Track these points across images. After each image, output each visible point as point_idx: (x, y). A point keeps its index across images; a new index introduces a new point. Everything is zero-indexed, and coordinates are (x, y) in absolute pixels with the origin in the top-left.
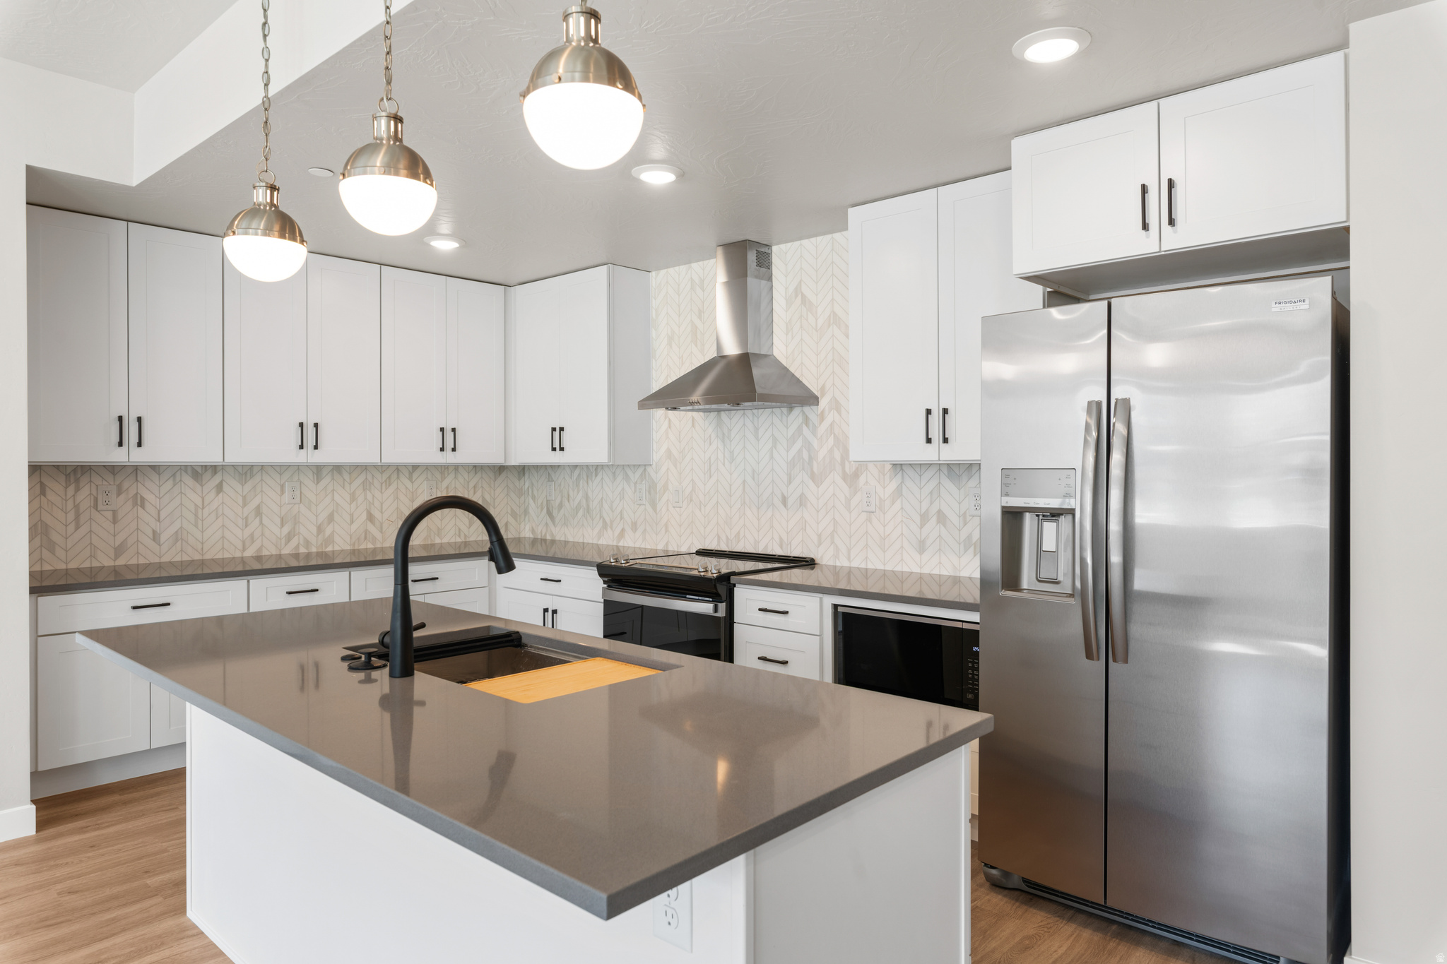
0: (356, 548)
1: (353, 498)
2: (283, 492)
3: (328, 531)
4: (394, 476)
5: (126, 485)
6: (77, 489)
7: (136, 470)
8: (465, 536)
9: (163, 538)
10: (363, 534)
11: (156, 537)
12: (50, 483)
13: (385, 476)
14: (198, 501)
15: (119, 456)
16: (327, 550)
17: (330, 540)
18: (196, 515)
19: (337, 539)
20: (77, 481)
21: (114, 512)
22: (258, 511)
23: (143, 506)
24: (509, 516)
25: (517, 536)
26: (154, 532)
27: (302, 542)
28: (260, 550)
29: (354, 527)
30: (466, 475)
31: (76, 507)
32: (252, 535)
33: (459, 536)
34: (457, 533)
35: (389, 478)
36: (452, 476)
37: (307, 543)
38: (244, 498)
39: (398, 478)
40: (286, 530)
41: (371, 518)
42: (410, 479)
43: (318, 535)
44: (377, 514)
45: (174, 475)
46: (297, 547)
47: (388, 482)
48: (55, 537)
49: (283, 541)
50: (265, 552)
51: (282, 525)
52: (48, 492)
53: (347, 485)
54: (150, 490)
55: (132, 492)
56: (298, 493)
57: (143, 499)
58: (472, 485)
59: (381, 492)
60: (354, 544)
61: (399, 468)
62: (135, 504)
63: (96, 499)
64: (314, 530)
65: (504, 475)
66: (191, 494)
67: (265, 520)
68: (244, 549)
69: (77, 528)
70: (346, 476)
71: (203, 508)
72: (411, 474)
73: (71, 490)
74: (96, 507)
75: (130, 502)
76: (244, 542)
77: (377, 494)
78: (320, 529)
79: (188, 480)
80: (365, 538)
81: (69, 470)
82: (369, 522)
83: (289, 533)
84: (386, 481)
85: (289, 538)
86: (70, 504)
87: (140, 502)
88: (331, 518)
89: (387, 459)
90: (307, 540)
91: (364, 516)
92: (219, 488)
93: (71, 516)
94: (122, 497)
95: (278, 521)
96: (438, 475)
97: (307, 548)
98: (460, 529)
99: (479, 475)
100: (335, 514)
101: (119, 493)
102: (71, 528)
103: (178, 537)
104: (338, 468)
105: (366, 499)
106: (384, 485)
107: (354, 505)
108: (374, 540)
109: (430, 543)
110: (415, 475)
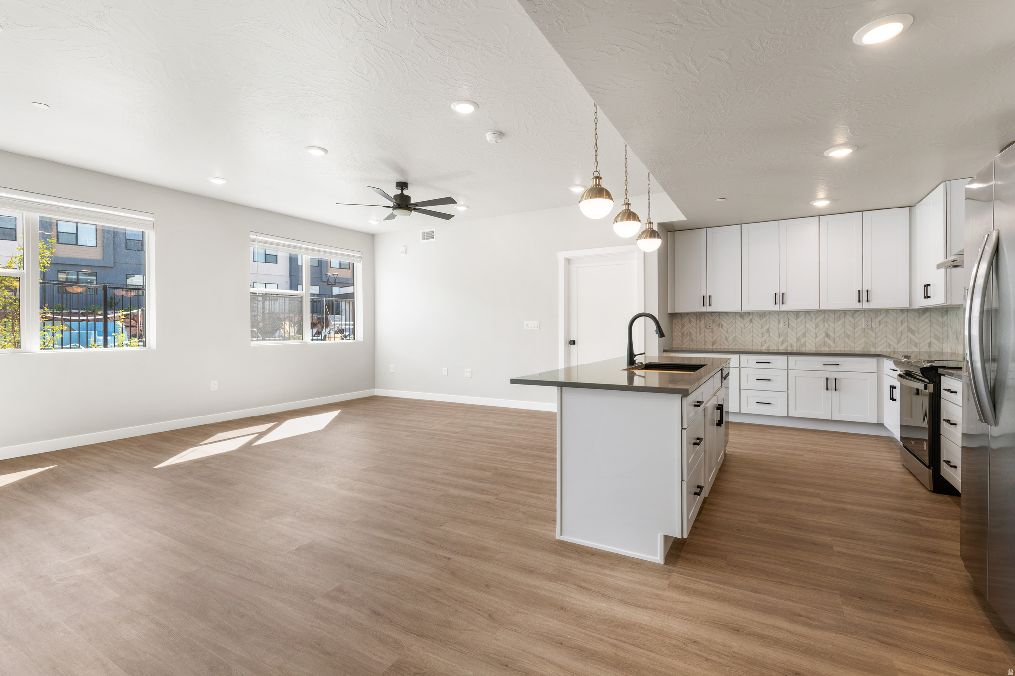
0: (819, 349)
1: (817, 326)
2: (779, 323)
3: (803, 341)
4: (843, 315)
5: (716, 320)
6: (700, 321)
7: (719, 315)
8: (894, 348)
9: (729, 339)
10: (823, 343)
11: (726, 339)
12: (692, 319)
13: (836, 316)
14: (743, 326)
15: (704, 309)
16: (802, 349)
17: (804, 344)
18: (742, 332)
19: (808, 344)
20: (700, 318)
21: (712, 329)
22: (768, 331)
23: (722, 328)
24: (941, 337)
25: (940, 350)
26: (726, 337)
27: (789, 344)
28: (769, 346)
29: (817, 340)
30: (895, 315)
31: (700, 327)
32: (765, 340)
33: (889, 348)
34: (888, 346)
35: (839, 317)
36: (884, 314)
37: (792, 346)
38: (762, 325)
39: (845, 316)
40: (781, 339)
41: (827, 335)
42: (853, 317)
43: (797, 343)
44: (831, 334)
45: (733, 316)
46: (787, 346)
47: (839, 319)
48: (694, 337)
49: (780, 344)
51: (779, 337)
52: (691, 322)
53: (813, 321)
54: (725, 322)
55: (718, 323)
56: (787, 323)
57: (722, 325)
58: (899, 320)
59: (834, 324)
60: (817, 347)
61: (846, 312)
62: (719, 327)
63: (706, 325)
64: (795, 340)
65: (928, 314)
66: (740, 323)
67: (771, 334)
68: (762, 346)
69: (700, 334)
70: (813, 316)
71: (744, 329)
72: (853, 314)
73: (698, 322)
74: (706, 327)
75: (717, 326)
76: (761, 343)
77: (832, 325)
78: (798, 340)
79: (739, 318)
80: (824, 345)
81: (698, 314)
82: (826, 338)
83: (783, 341)
84: (837, 318)
85: (782, 343)
86: (698, 326)
87: (720, 326)
88: (804, 335)
89: (823, 307)
90: (792, 343)
91: (824, 335)
92: (751, 321)
93: (698, 330)
94: (714, 325)
95: (777, 335)
96: (873, 316)
97: (792, 347)
98: (889, 345)
99: (906, 314)
100: (807, 333)
101: (713, 323)
102: (698, 334)
103: (734, 339)
104: (797, 313)
105: (824, 326)
106: (835, 320)
107: (817, 330)
108: (829, 346)
109: (867, 350)
110: (856, 315)
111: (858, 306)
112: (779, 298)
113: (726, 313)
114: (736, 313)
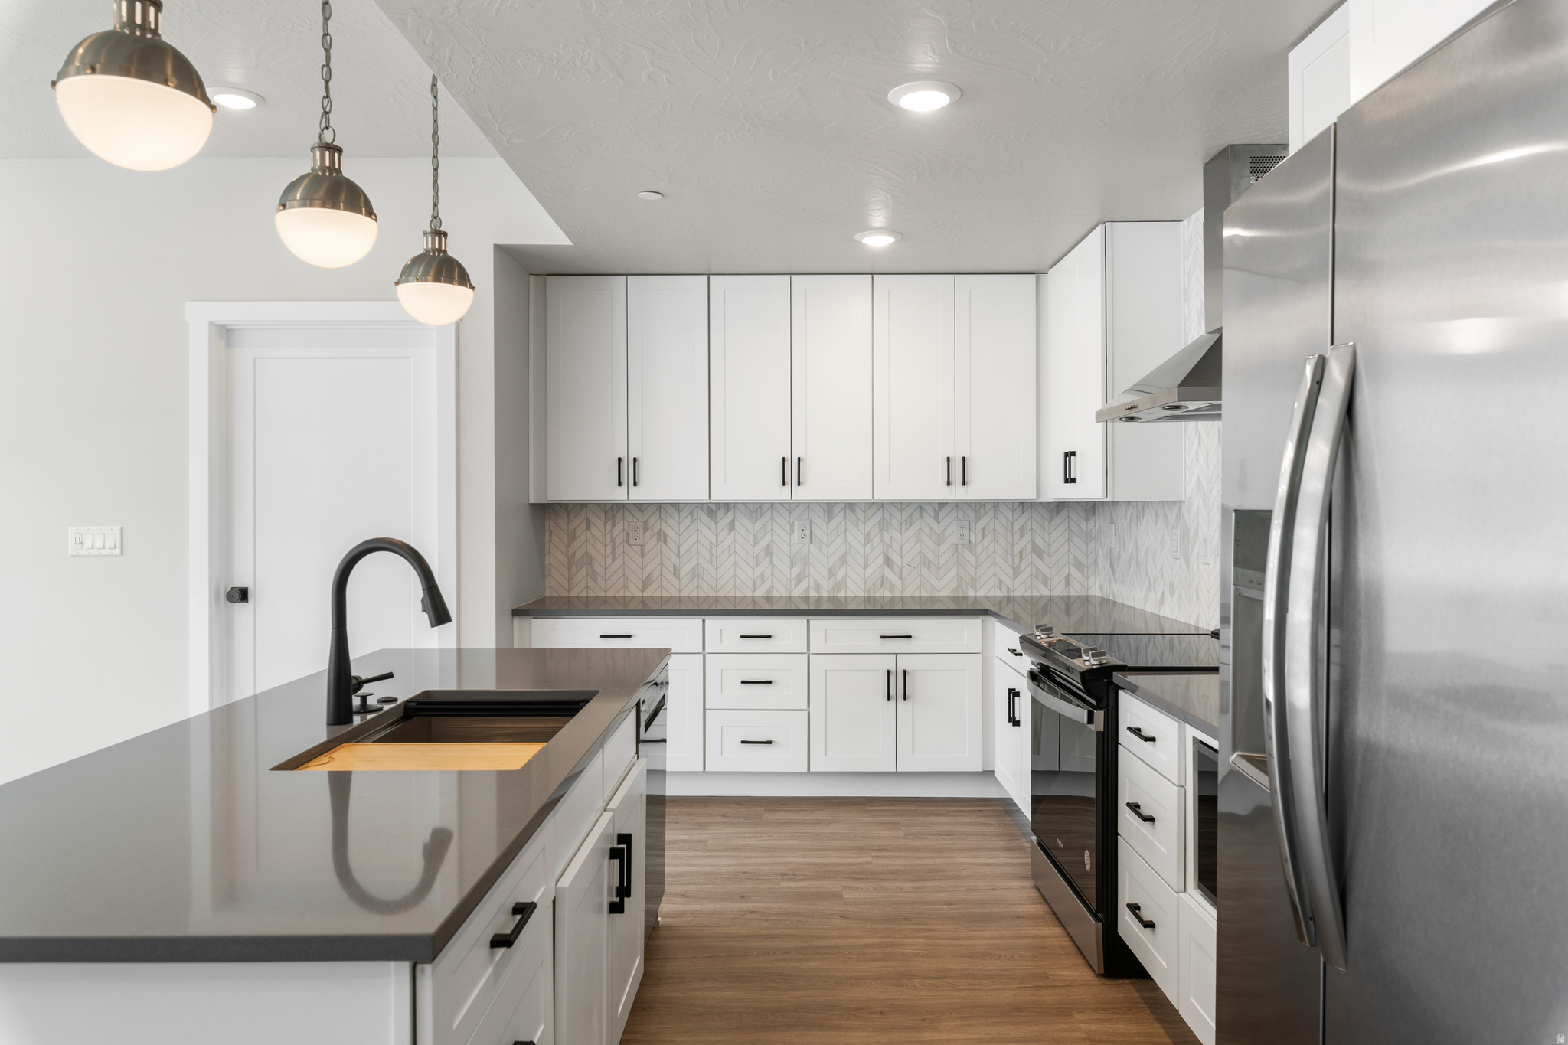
0: (871, 594)
1: (868, 538)
2: (792, 531)
3: (840, 575)
4: (917, 514)
5: (652, 521)
6: (614, 525)
7: (660, 507)
8: (1008, 589)
9: (683, 573)
10: (880, 580)
11: (676, 572)
12: (591, 516)
13: (905, 514)
14: (713, 539)
15: (619, 495)
16: (839, 595)
17: (842, 585)
18: (711, 552)
19: (850, 583)
20: (613, 517)
21: (642, 546)
22: (768, 551)
23: (665, 542)
24: (1085, 564)
25: (1084, 594)
26: (675, 567)
27: (812, 584)
28: (769, 590)
29: (869, 571)
30: (1009, 514)
31: (613, 541)
32: (762, 574)
33: (1000, 589)
34: (997, 584)
35: (910, 517)
36: (991, 514)
37: (818, 587)
38: (755, 536)
39: (921, 517)
40: (796, 571)
41: (888, 561)
42: (936, 518)
43: (829, 579)
44: (896, 558)
45: (691, 513)
46: (807, 589)
47: (909, 522)
48: (598, 568)
49: (793, 583)
50: (775, 594)
51: (792, 567)
52: (592, 528)
53: (861, 525)
54: (672, 527)
55: (656, 529)
56: (807, 532)
57: (665, 535)
58: (1017, 526)
59: (901, 533)
60: (869, 590)
61: (923, 506)
62: (659, 540)
63: (628, 534)
64: (825, 573)
65: (1064, 514)
66: (706, 531)
67: (775, 560)
68: (755, 589)
69: (614, 560)
70: (860, 514)
71: (717, 546)
72: (937, 513)
73: (609, 524)
74: (627, 542)
75: (655, 538)
76: (754, 581)
77: (896, 535)
78: (831, 572)
79: (704, 517)
80: (882, 585)
81: (607, 508)
82: (886, 567)
83: (799, 574)
84: (906, 520)
85: (799, 580)
86: (608, 536)
87: (663, 538)
88: (843, 561)
89: (880, 496)
90: (817, 584)
91: (881, 560)
92: (732, 526)
93: (609, 549)
94: (648, 533)
95: (788, 561)
96: (972, 515)
97: (818, 592)
98: (1000, 581)
99: (1027, 515)
100: (848, 556)
101: (645, 530)
102: (609, 559)
103: (695, 573)
104: (829, 508)
105: (882, 540)
106: (904, 524)
107: (868, 547)
108: (892, 587)
109: (961, 595)
110: (942, 514)
111: (946, 494)
112: (792, 470)
113: (675, 506)
114: (700, 506)
